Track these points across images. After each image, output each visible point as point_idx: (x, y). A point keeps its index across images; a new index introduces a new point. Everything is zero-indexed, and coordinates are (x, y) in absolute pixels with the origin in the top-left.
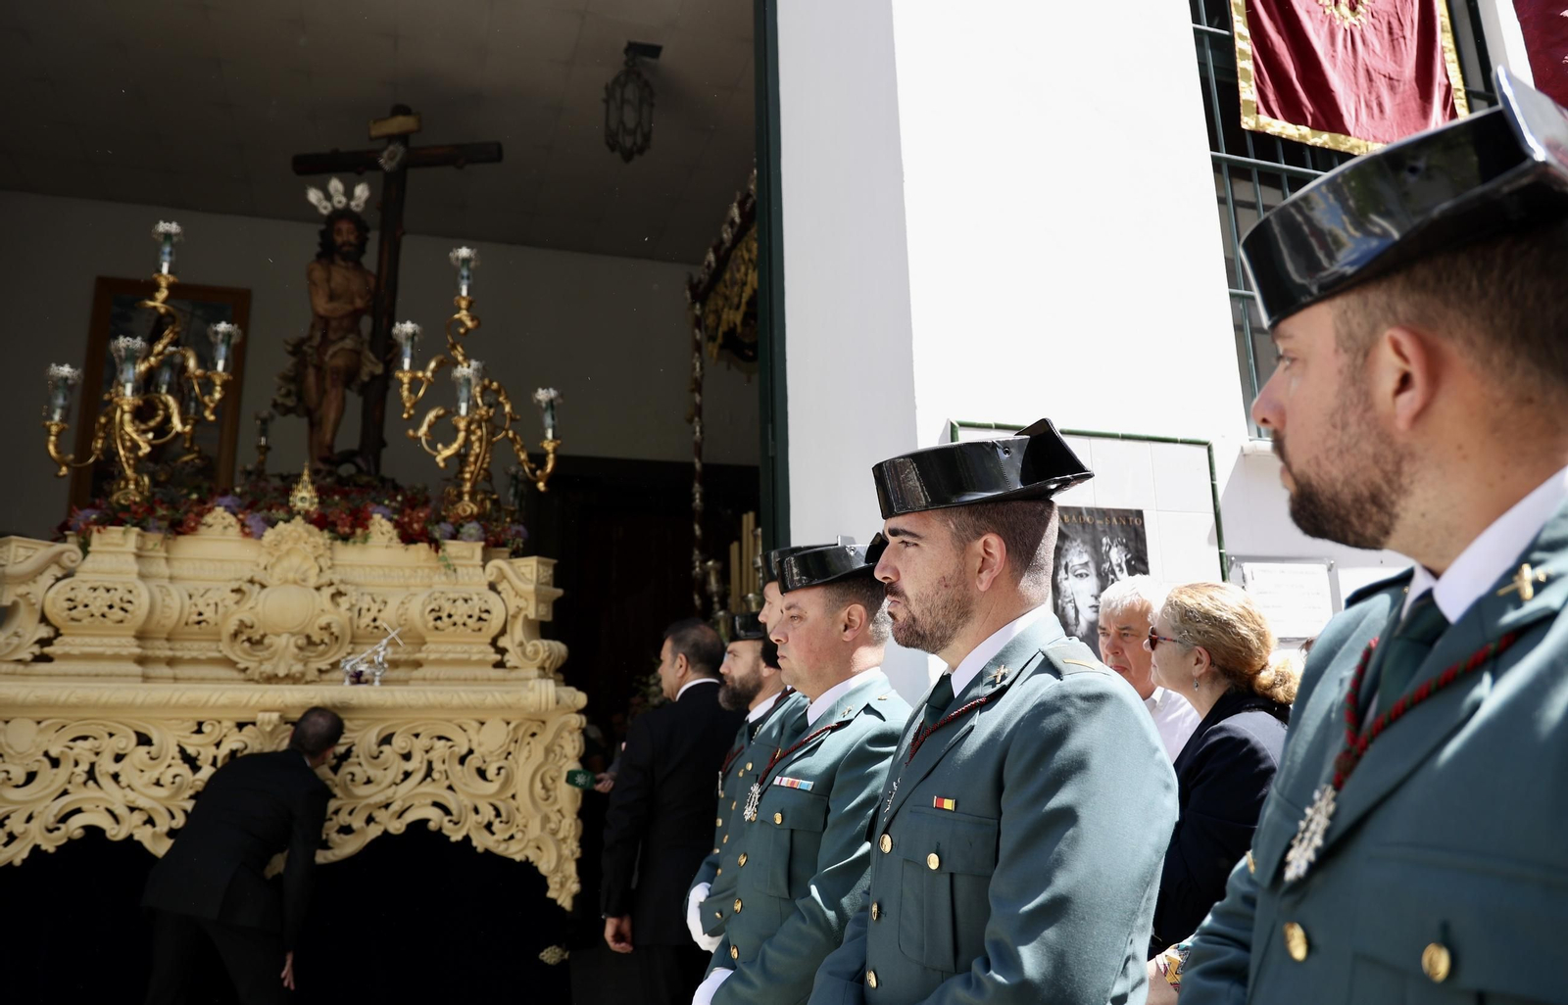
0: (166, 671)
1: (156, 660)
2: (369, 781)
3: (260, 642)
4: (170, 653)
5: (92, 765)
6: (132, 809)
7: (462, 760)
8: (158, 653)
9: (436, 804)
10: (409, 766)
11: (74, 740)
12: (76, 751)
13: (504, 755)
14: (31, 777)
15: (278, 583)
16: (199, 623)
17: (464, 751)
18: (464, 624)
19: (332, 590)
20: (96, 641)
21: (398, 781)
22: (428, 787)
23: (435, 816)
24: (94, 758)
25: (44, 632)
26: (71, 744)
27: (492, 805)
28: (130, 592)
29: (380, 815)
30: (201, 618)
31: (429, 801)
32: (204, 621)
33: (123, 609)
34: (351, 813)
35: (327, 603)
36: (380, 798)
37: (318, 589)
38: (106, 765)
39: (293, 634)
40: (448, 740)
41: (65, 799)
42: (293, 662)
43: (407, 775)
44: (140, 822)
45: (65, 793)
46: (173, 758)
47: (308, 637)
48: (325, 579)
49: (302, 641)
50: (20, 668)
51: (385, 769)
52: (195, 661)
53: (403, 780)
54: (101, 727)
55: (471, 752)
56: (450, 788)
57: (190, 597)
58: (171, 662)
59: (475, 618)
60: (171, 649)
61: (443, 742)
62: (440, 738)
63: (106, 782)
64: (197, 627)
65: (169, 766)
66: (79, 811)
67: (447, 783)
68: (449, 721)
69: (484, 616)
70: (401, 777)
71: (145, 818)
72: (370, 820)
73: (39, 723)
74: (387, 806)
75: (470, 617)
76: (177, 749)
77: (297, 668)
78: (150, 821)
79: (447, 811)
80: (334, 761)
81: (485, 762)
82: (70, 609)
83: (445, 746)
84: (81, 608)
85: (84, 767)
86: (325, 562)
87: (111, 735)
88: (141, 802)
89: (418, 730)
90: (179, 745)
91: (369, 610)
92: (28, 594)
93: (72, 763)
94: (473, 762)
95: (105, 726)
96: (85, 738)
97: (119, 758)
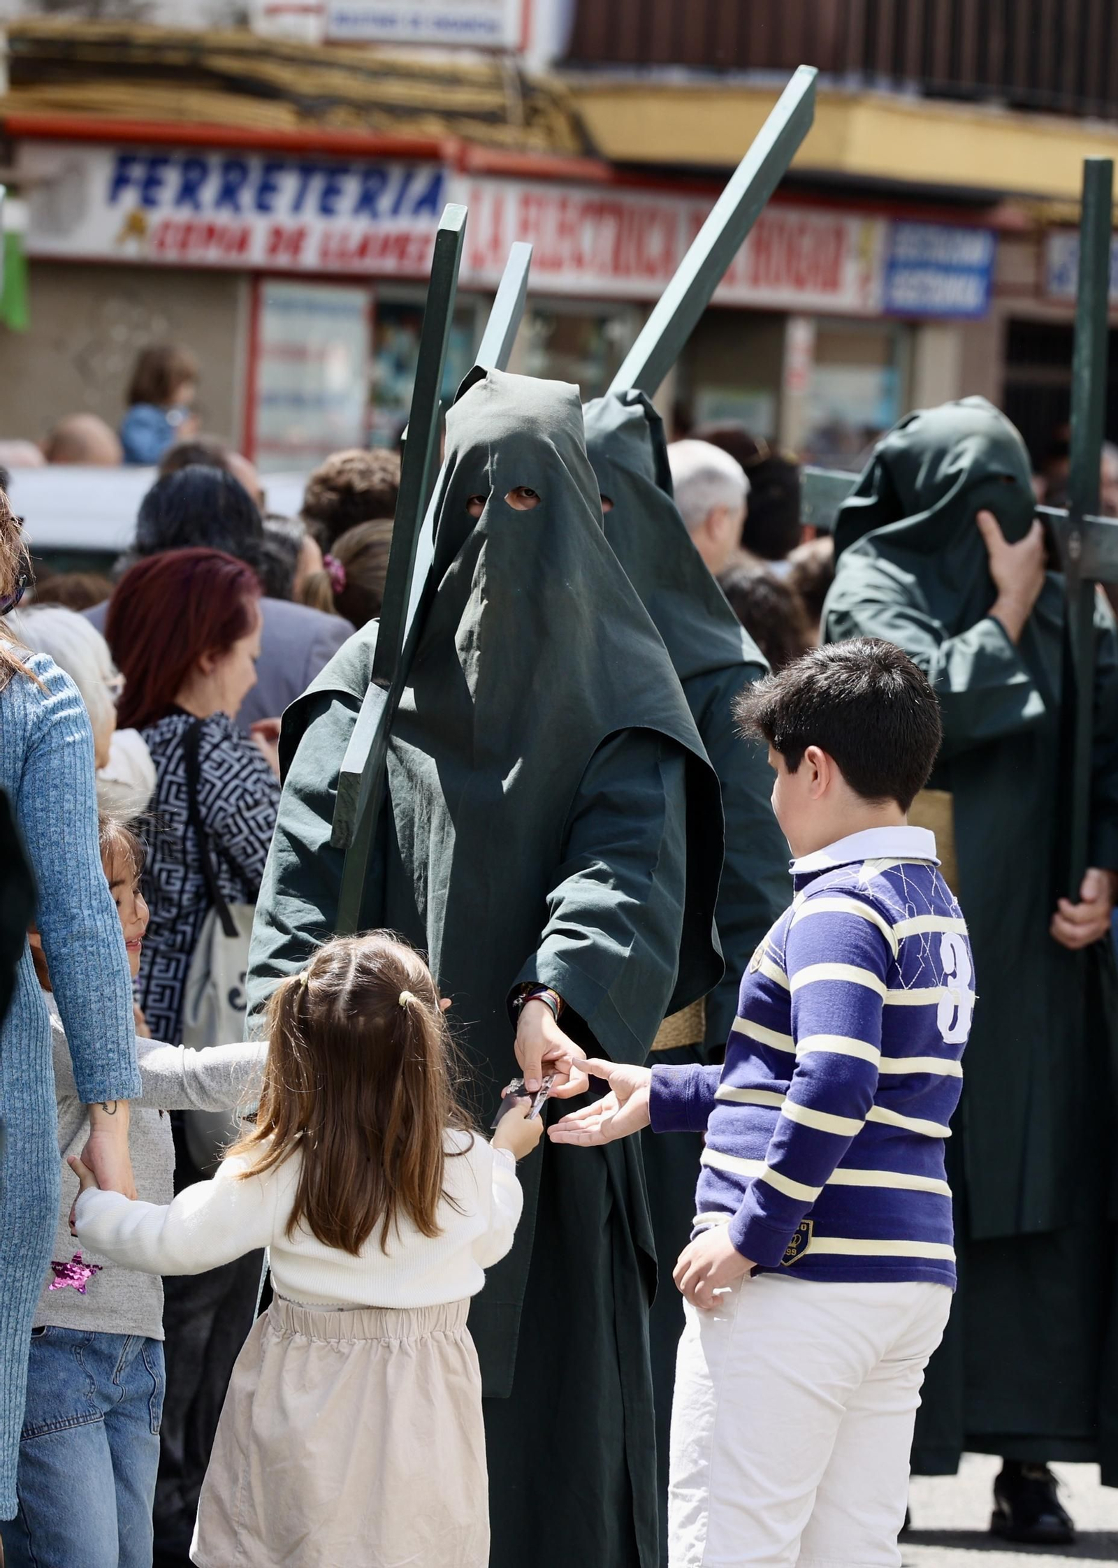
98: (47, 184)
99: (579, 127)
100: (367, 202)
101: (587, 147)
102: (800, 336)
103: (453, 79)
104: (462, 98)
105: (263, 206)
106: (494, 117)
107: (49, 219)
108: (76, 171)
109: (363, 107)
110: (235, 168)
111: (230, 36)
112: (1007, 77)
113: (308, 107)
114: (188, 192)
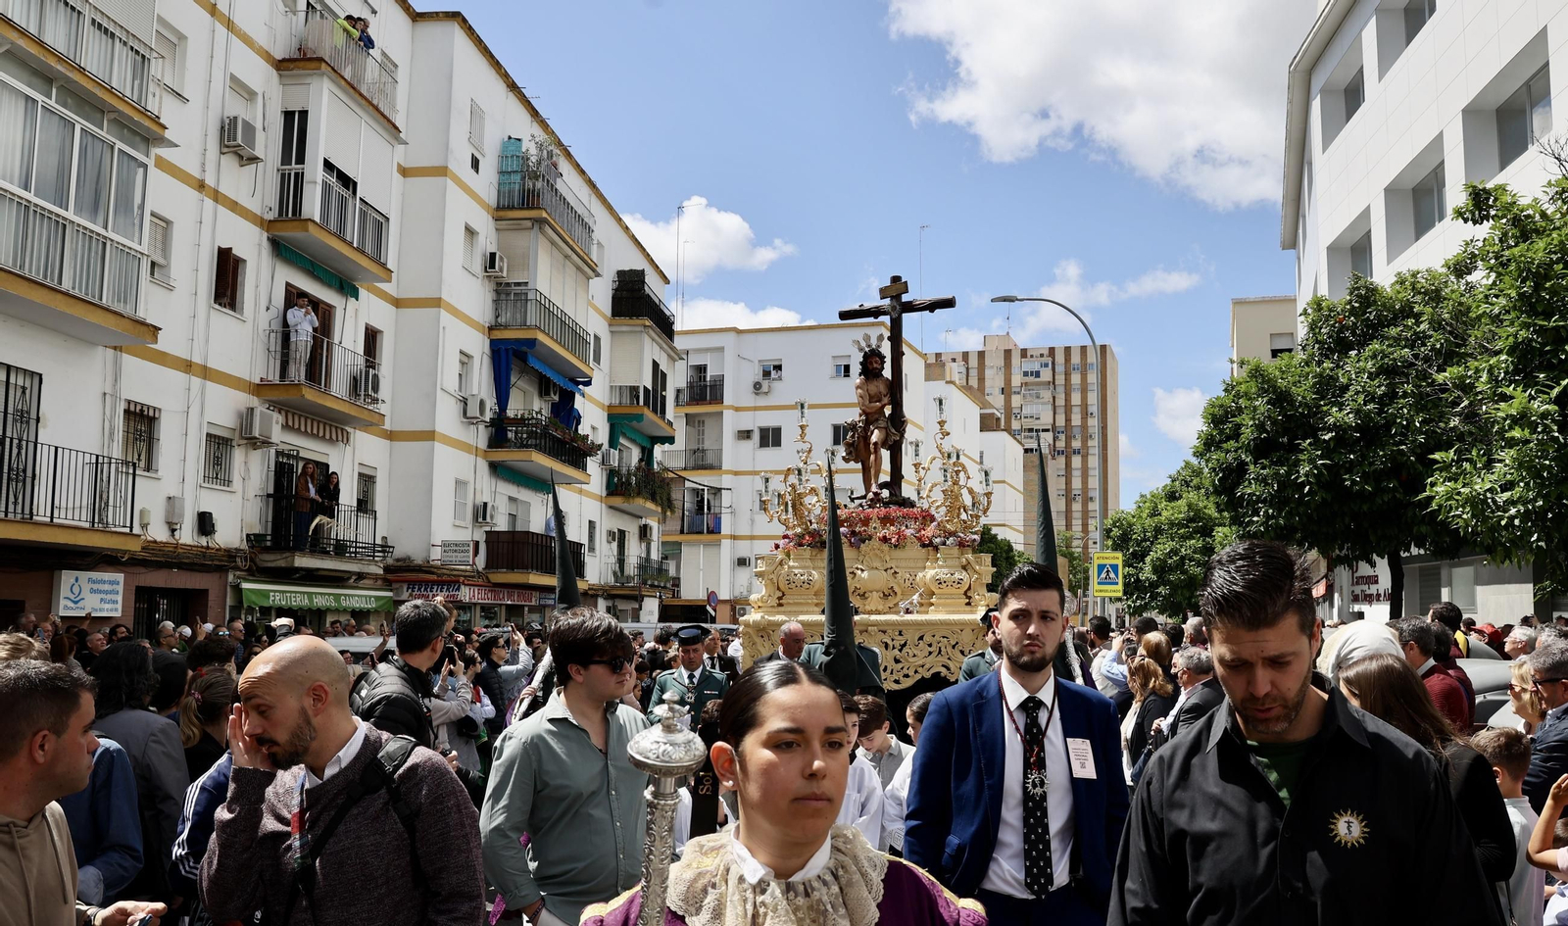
2: (914, 656)
3: (864, 596)
7: (954, 647)
9: (943, 666)
10: (930, 649)
15: (869, 568)
17: (954, 643)
18: (951, 586)
19: (892, 571)
20: (799, 597)
21: (927, 656)
22: (940, 658)
23: (944, 671)
25: (779, 594)
28: (810, 576)
29: (920, 670)
31: (940, 664)
33: (809, 583)
35: (891, 578)
36: (921, 663)
37: (886, 571)
39: (877, 592)
40: (948, 638)
42: (878, 604)
43: (930, 653)
47: (884, 593)
48: (889, 566)
49: (882, 595)
50: (773, 610)
51: (921, 651)
53: (929, 655)
55: (957, 643)
56: (949, 659)
59: (956, 583)
62: (944, 637)
67: (948, 657)
68: (946, 630)
69: (960, 582)
72: (916, 672)
74: (923, 666)
75: (954, 582)
77: (880, 607)
79: (948, 669)
80: (900, 647)
81: (963, 648)
82: (788, 584)
83: (946, 640)
84: (791, 583)
89: (935, 634)
91: (909, 580)
92: (771, 579)
94: (959, 648)
98: (397, 589)
99: (487, 577)
100: (448, 589)
101: (489, 582)
102: (526, 609)
103: (466, 571)
104: (467, 574)
105: (431, 591)
106: (473, 577)
107: (397, 594)
108: (402, 587)
109: (449, 575)
110: (427, 585)
111: (426, 565)
112: (542, 569)
113: (438, 575)
114: (419, 589)
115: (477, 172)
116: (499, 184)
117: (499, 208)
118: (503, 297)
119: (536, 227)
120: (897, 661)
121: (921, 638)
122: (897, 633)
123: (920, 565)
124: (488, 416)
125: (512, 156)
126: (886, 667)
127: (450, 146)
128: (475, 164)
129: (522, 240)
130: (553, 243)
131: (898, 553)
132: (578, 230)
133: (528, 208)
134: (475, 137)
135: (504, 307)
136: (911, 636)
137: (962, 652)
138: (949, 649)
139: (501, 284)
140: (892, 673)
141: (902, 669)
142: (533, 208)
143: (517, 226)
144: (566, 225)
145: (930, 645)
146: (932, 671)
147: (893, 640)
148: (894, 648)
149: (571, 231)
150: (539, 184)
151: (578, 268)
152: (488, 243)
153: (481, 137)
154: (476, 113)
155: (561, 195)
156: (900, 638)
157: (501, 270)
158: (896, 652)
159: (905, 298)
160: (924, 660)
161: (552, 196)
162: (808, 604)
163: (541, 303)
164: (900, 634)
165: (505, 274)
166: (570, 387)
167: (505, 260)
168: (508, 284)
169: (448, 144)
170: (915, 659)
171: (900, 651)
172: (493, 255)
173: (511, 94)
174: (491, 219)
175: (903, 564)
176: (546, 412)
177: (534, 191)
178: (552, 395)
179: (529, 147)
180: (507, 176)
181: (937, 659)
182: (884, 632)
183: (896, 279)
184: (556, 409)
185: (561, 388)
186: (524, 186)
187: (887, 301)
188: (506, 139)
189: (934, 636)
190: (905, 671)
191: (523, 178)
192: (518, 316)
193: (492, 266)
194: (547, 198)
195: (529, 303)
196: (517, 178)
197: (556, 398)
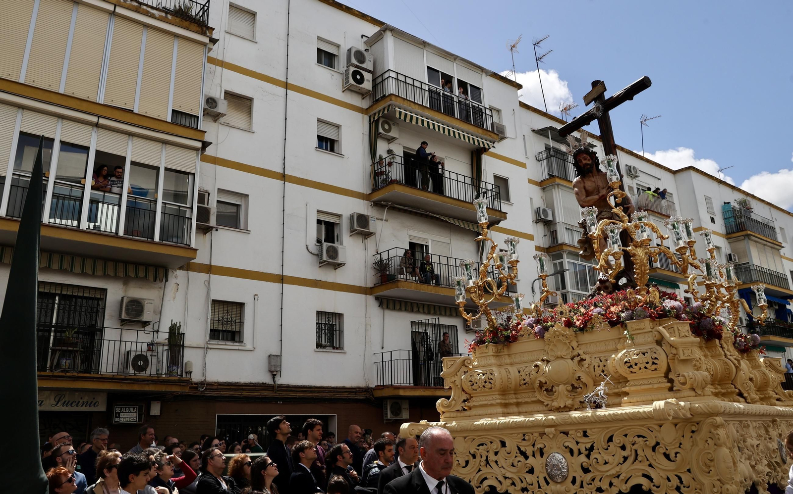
0: (515, 409)
1: (511, 404)
2: (606, 463)
3: (551, 390)
4: (515, 401)
5: (487, 457)
6: (506, 478)
7: (654, 449)
8: (511, 401)
9: (644, 476)
10: (625, 453)
11: (479, 446)
12: (480, 450)
13: (678, 445)
14: (467, 462)
15: (554, 359)
16: (525, 384)
17: (653, 443)
18: (646, 368)
19: (579, 358)
20: (484, 398)
21: (622, 462)
22: (637, 465)
23: (644, 482)
24: (487, 454)
25: (465, 397)
26: (478, 448)
27: (677, 476)
28: (492, 374)
29: (615, 481)
30: (525, 382)
31: (640, 474)
32: (527, 383)
33: (490, 383)
34: (600, 481)
35: (576, 367)
36: (613, 472)
37: (572, 359)
38: (492, 457)
39: (565, 384)
40: (644, 437)
41: (480, 473)
42: (566, 399)
43: (625, 459)
44: (509, 484)
45: (480, 470)
46: (517, 453)
47: (573, 385)
48: (575, 353)
49: (570, 388)
50: (459, 414)
51: (613, 456)
52: (526, 403)
53: (624, 462)
54: (487, 439)
55: (658, 444)
56: (650, 465)
57: (519, 372)
58: (518, 404)
59: (651, 363)
60: (517, 398)
61: (641, 438)
62: (639, 436)
63: (493, 464)
64: (525, 386)
65: (516, 457)
66: (486, 479)
67: (648, 463)
68: (642, 426)
69: (655, 361)
70: (623, 459)
71: (511, 482)
72: (611, 484)
73: (465, 438)
74: (618, 476)
75: (647, 363)
76: (517, 448)
77: (569, 402)
78: (513, 484)
79: (651, 479)
80: (587, 452)
81: (667, 450)
82: (472, 385)
83: (643, 440)
84: (475, 384)
85: (484, 458)
86: (574, 344)
87: (491, 442)
88: (508, 475)
89: (627, 432)
90: (518, 446)
91: (599, 366)
92: (455, 381)
93: (479, 457)
94: (661, 450)
95: (488, 439)
96: (482, 445)
97: (496, 453)
115: (714, 223)
116: (725, 224)
117: (727, 234)
118: (739, 270)
119: (747, 238)
120: (586, 470)
121: (610, 439)
122: (580, 434)
123: (611, 347)
124: (745, 323)
125: (728, 211)
126: (574, 478)
127: (701, 218)
128: (713, 220)
129: (741, 245)
130: (756, 242)
131: (586, 337)
132: (767, 231)
133: (741, 231)
134: (710, 210)
135: (741, 275)
136: (597, 437)
137: (667, 456)
138: (649, 452)
139: (737, 265)
140: (582, 486)
141: (593, 480)
142: (743, 231)
143: (737, 239)
144: (760, 232)
145: (623, 448)
146: (632, 482)
147: (577, 443)
148: (580, 453)
149: (764, 233)
150: (743, 220)
151: (772, 247)
152: (727, 250)
153: (712, 209)
154: (708, 200)
155: (754, 220)
156: (585, 440)
157: (735, 260)
158: (583, 458)
159: (607, 96)
160: (617, 469)
161: (750, 222)
162: (492, 405)
163: (757, 270)
164: (585, 434)
165: (737, 261)
166: (782, 302)
167: (736, 255)
168: (740, 265)
169: (699, 217)
170: (607, 467)
171: (588, 456)
172: (730, 255)
173: (721, 185)
174: (725, 239)
175: (592, 349)
176: (772, 316)
177: (741, 223)
178: (775, 307)
179: (734, 204)
180: (727, 220)
181: (634, 467)
182: (566, 433)
183: (595, 84)
184: (777, 313)
185: (778, 303)
186: (736, 221)
187: (592, 106)
188: (723, 204)
189: (626, 435)
190: (597, 484)
191: (735, 219)
192: (748, 277)
193: (731, 259)
194: (748, 224)
195: (752, 271)
196: (732, 220)
197: (777, 307)
